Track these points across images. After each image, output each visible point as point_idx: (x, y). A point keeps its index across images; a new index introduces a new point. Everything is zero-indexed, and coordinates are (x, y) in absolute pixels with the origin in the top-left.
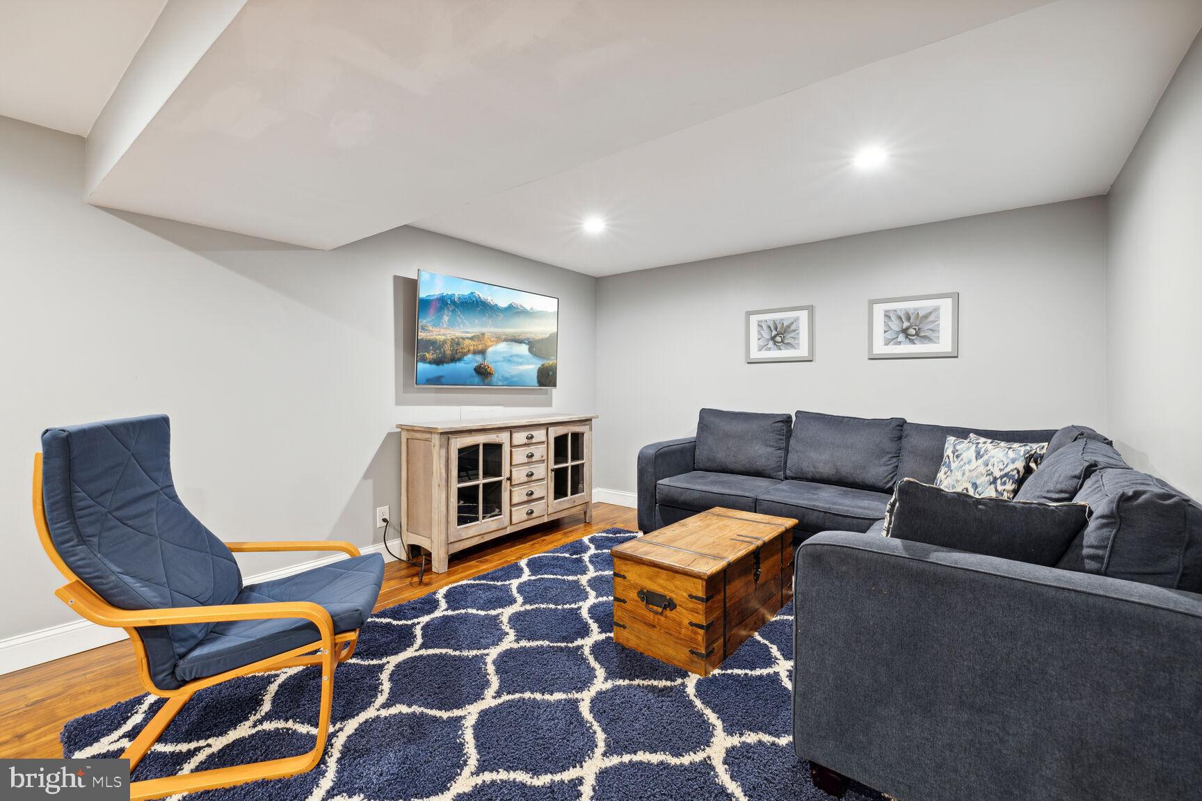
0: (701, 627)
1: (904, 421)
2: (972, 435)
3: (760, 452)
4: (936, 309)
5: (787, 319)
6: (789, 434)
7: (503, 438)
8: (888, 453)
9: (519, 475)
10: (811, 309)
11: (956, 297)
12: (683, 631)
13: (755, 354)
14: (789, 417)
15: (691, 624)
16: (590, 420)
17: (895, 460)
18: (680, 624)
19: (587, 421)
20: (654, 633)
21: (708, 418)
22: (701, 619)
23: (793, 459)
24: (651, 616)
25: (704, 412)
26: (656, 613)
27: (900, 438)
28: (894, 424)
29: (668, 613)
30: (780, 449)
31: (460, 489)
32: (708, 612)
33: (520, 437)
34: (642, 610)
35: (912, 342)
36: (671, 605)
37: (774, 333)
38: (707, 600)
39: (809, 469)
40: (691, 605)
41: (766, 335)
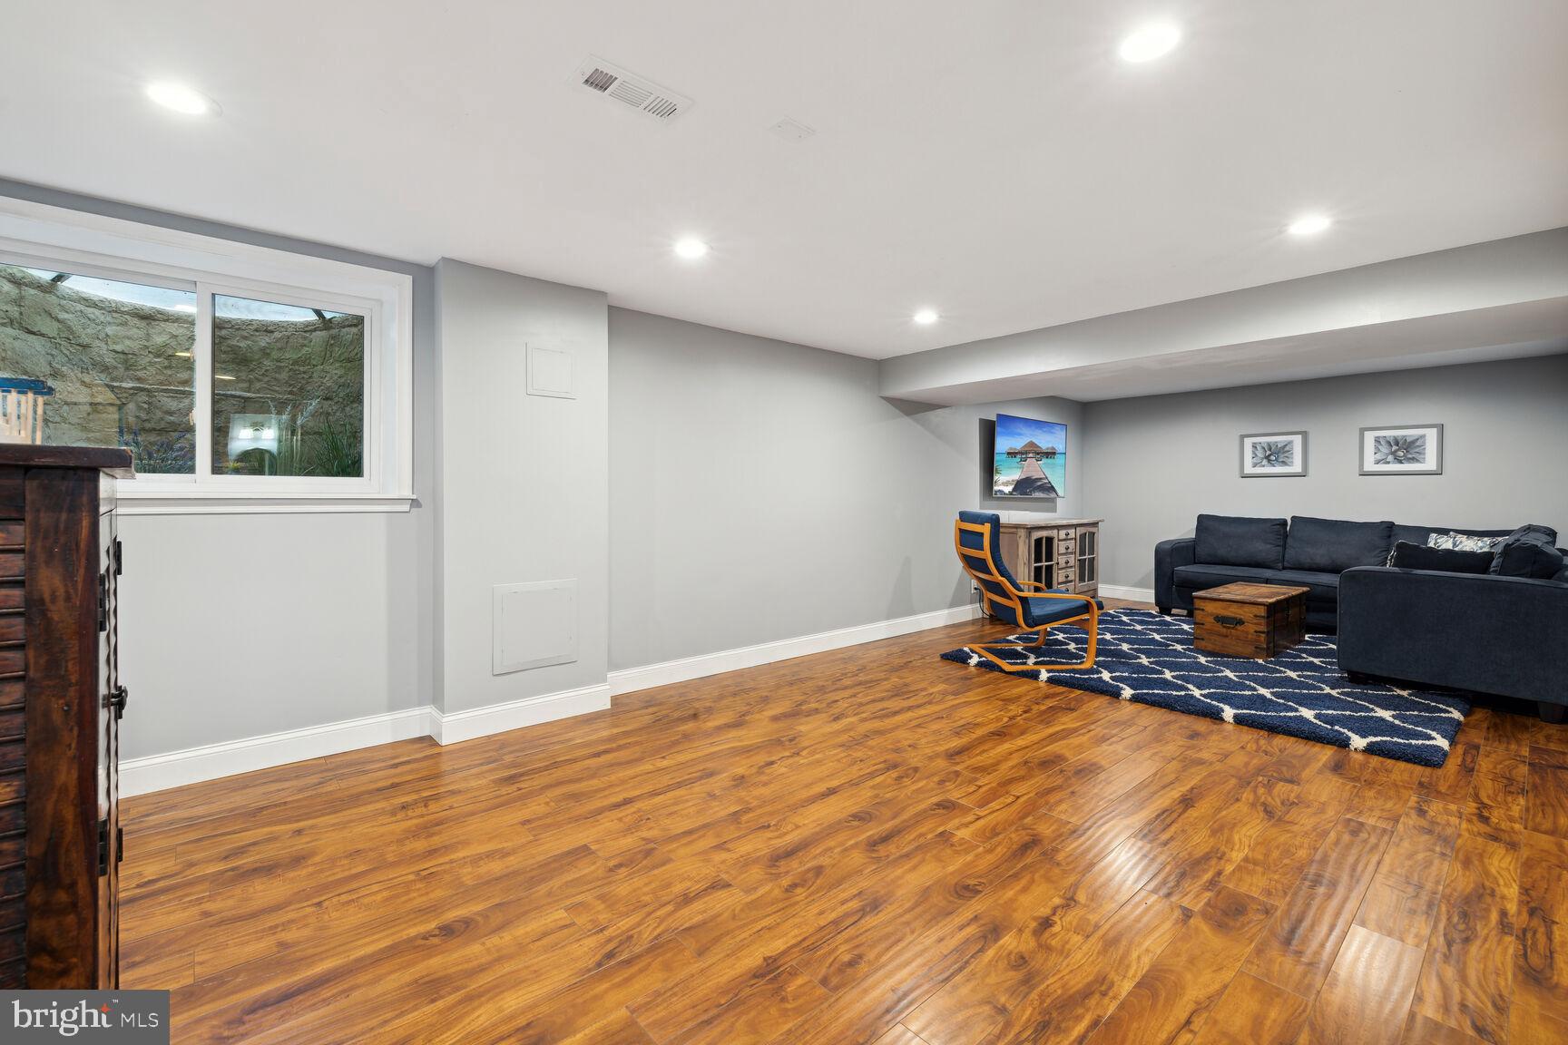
0: (1263, 632)
1: (1392, 524)
2: (1451, 533)
3: (1261, 548)
4: (1423, 436)
5: (1281, 442)
6: (1286, 536)
7: (1054, 533)
8: (1379, 548)
9: (1062, 560)
10: (1305, 434)
11: (1441, 428)
12: (1250, 636)
13: (1249, 469)
14: (1285, 521)
15: (1256, 632)
16: (1097, 523)
17: (1384, 553)
18: (1247, 633)
19: (1095, 524)
20: (1226, 640)
21: (1204, 522)
22: (1263, 628)
23: (1290, 553)
24: (1225, 630)
25: (1201, 519)
26: (1229, 628)
27: (1390, 537)
28: (1384, 526)
29: (1239, 627)
30: (1278, 546)
31: (1036, 568)
32: (1268, 625)
33: (1062, 534)
34: (1219, 627)
35: (1401, 462)
36: (1241, 622)
37: (1268, 453)
38: (1268, 617)
39: (1305, 559)
40: (1255, 621)
41: (1260, 454)
